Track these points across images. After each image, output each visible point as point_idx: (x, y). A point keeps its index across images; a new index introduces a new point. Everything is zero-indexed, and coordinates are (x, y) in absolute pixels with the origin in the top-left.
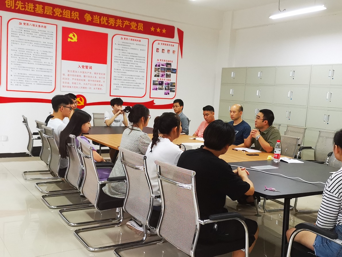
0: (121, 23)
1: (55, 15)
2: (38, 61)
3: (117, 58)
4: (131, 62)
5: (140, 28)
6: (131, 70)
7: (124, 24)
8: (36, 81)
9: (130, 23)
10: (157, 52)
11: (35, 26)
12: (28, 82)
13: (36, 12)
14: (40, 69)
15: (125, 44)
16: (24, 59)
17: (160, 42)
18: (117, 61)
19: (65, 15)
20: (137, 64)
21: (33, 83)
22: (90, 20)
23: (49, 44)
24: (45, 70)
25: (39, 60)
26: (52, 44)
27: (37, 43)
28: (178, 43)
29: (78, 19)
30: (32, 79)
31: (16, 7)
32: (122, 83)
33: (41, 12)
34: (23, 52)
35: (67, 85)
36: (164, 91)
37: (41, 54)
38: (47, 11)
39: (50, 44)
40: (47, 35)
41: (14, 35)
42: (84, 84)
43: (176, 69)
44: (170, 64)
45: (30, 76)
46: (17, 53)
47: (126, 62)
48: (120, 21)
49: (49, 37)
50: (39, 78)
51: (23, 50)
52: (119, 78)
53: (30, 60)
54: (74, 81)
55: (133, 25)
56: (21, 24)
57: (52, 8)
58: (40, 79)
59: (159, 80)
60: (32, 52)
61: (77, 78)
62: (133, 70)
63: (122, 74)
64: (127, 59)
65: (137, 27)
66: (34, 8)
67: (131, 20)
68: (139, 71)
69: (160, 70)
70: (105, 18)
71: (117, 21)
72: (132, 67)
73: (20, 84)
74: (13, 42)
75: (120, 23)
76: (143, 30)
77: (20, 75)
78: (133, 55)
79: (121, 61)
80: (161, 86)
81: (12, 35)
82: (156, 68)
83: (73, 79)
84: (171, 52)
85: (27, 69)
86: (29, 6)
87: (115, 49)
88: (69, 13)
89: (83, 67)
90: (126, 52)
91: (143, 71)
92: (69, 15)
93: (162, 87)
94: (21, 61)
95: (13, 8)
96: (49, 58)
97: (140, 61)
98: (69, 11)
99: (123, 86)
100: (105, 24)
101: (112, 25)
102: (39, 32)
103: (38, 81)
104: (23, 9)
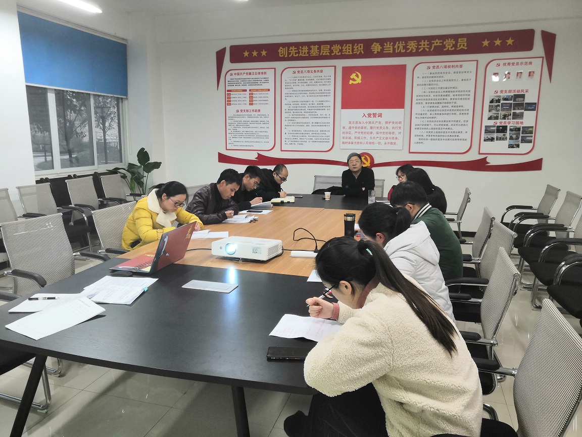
0: (428, 45)
1: (332, 54)
2: (313, 114)
3: (421, 98)
4: (445, 101)
5: (462, 45)
6: (444, 112)
7: (433, 45)
8: (311, 138)
9: (443, 43)
11: (310, 72)
12: (302, 140)
13: (311, 55)
14: (316, 123)
15: (434, 75)
16: (298, 114)
17: (502, 62)
18: (420, 101)
19: (346, 51)
20: (455, 103)
21: (308, 141)
22: (379, 51)
23: (325, 92)
24: (321, 124)
25: (314, 112)
26: (329, 92)
27: (312, 92)
29: (363, 53)
30: (307, 135)
31: (289, 54)
32: (428, 134)
33: (317, 54)
34: (297, 106)
35: (348, 140)
36: (506, 143)
37: (316, 105)
38: (324, 51)
39: (327, 92)
40: (323, 81)
41: (288, 87)
42: (371, 137)
43: (535, 104)
44: (523, 96)
45: (305, 132)
46: (291, 107)
47: (435, 101)
48: (426, 43)
49: (326, 83)
50: (314, 135)
51: (297, 103)
52: (424, 127)
53: (305, 114)
54: (357, 135)
55: (449, 44)
56: (295, 73)
57: (329, 46)
58: (316, 135)
59: (498, 124)
60: (306, 104)
61: (361, 130)
62: (447, 112)
63: (429, 120)
64: (438, 98)
65: (455, 46)
66: (308, 51)
67: (443, 38)
68: (458, 113)
69: (500, 108)
70: (402, 43)
71: (420, 43)
72: (446, 108)
73: (294, 143)
74: (287, 95)
75: (426, 46)
76: (466, 48)
77: (294, 132)
78: (448, 90)
79: (428, 101)
80: (502, 134)
81: (286, 87)
82: (492, 106)
83: (356, 132)
85: (302, 124)
86: (302, 50)
87: (418, 85)
88: (351, 48)
89: (369, 115)
90: (436, 86)
91: (467, 112)
92: (351, 51)
93: (504, 135)
94: (295, 116)
95: (286, 56)
96: (326, 108)
97: (460, 97)
98: (351, 45)
99: (430, 138)
100: (402, 51)
101: (413, 51)
102: (315, 79)
103: (313, 138)
104: (297, 55)
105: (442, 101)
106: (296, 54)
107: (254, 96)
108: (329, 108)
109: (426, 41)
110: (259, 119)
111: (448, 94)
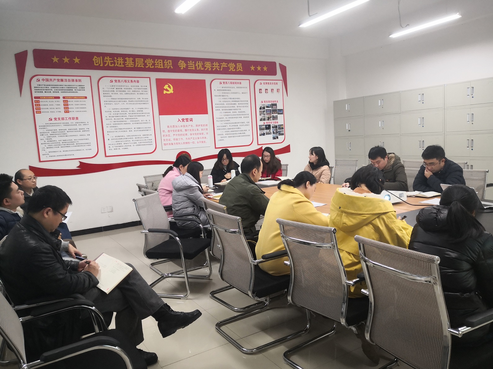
0: (218, 66)
1: (147, 67)
2: (135, 120)
3: (218, 106)
4: (234, 108)
5: (239, 68)
6: (234, 116)
7: (222, 66)
8: (135, 142)
9: (227, 65)
10: (260, 93)
11: (127, 82)
12: (126, 145)
13: (127, 66)
14: (138, 128)
15: (225, 89)
16: (120, 120)
17: (262, 82)
18: (218, 108)
19: (158, 65)
20: (240, 109)
21: (132, 145)
22: (185, 67)
23: (144, 100)
24: (143, 129)
25: (135, 118)
26: (147, 100)
27: (131, 100)
28: (282, 80)
29: (172, 68)
30: (131, 140)
31: (104, 63)
32: (226, 133)
33: (132, 66)
34: (118, 113)
35: (169, 142)
36: (271, 136)
37: (137, 112)
38: (138, 64)
39: (145, 100)
40: (140, 90)
41: (106, 95)
42: (187, 138)
43: (282, 110)
44: (276, 105)
45: (129, 137)
46: (111, 114)
47: (228, 108)
48: (217, 64)
49: (143, 92)
50: (138, 139)
51: (118, 110)
52: (223, 128)
53: (126, 120)
54: (175, 137)
55: (232, 66)
56: (112, 82)
57: (142, 59)
58: (139, 139)
59: (266, 124)
60: (127, 111)
61: (178, 133)
62: (236, 116)
63: (226, 122)
64: (229, 106)
65: (235, 68)
66: (123, 62)
67: (228, 61)
68: (243, 116)
69: (265, 113)
70: (201, 63)
71: (213, 64)
72: (235, 113)
73: (118, 148)
74: (106, 103)
76: (242, 71)
77: (117, 138)
78: (234, 100)
79: (223, 108)
80: (268, 130)
81: (104, 95)
82: (261, 111)
83: (174, 135)
84: (275, 91)
85: (124, 130)
86: (118, 61)
87: (215, 95)
88: (162, 62)
89: (183, 120)
90: (227, 97)
91: (247, 116)
92: (162, 65)
93: (270, 131)
94: (117, 123)
95: (102, 65)
96: (146, 115)
97: (243, 105)
98: (162, 60)
99: (228, 136)
100: (201, 69)
101: (209, 70)
102: (132, 88)
103: (137, 142)
104: (113, 65)
105: (232, 108)
106: (111, 64)
107: (69, 103)
108: (148, 114)
109: (217, 63)
110: (78, 127)
111: (235, 103)
